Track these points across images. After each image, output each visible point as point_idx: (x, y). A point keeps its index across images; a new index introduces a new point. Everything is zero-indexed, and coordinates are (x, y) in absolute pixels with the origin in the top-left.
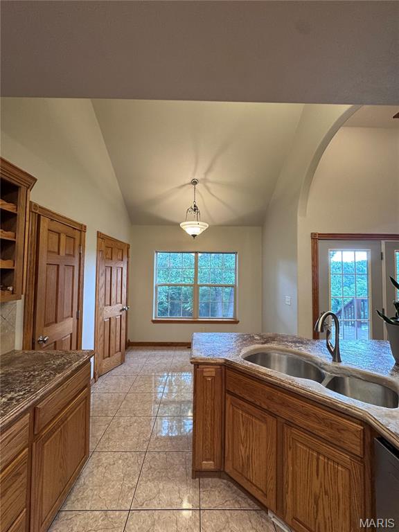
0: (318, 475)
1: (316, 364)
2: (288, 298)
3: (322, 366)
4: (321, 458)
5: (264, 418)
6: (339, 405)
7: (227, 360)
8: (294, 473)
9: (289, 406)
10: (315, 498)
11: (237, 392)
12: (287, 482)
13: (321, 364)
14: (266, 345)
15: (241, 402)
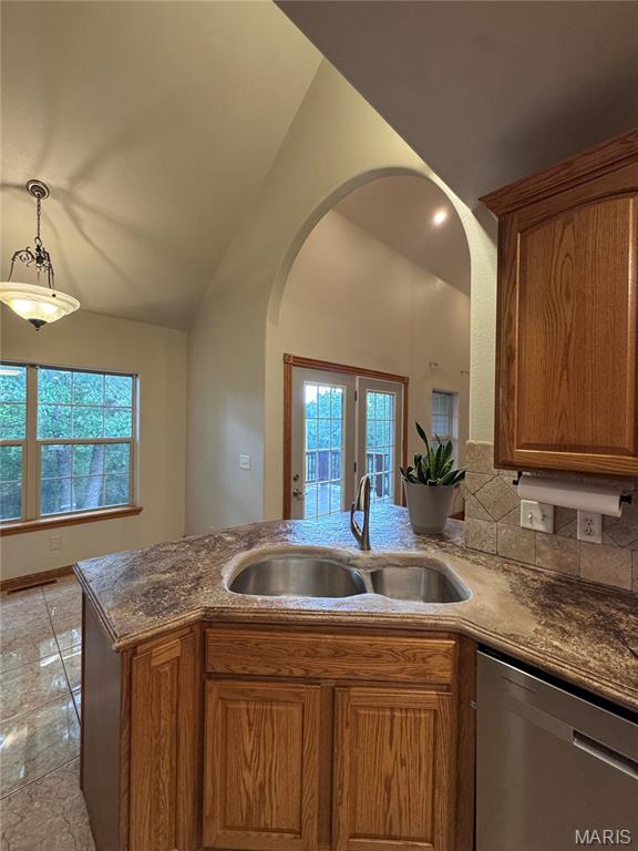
0: (391, 744)
1: (341, 560)
2: (244, 459)
3: (351, 562)
4: (397, 714)
5: (297, 694)
6: (426, 621)
7: (208, 609)
8: (354, 762)
9: (347, 654)
10: (386, 781)
11: (237, 669)
12: (341, 785)
13: (349, 560)
14: (254, 550)
15: (246, 685)
